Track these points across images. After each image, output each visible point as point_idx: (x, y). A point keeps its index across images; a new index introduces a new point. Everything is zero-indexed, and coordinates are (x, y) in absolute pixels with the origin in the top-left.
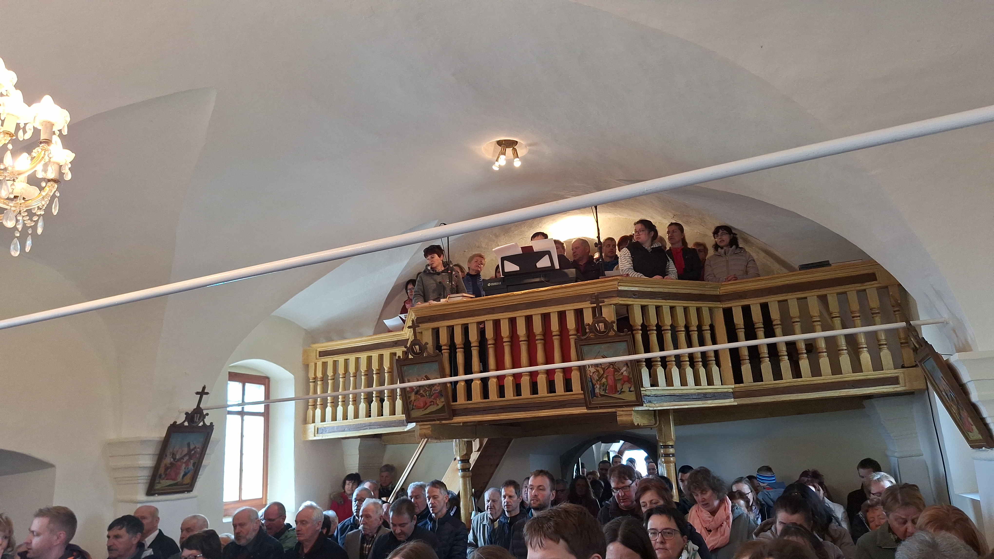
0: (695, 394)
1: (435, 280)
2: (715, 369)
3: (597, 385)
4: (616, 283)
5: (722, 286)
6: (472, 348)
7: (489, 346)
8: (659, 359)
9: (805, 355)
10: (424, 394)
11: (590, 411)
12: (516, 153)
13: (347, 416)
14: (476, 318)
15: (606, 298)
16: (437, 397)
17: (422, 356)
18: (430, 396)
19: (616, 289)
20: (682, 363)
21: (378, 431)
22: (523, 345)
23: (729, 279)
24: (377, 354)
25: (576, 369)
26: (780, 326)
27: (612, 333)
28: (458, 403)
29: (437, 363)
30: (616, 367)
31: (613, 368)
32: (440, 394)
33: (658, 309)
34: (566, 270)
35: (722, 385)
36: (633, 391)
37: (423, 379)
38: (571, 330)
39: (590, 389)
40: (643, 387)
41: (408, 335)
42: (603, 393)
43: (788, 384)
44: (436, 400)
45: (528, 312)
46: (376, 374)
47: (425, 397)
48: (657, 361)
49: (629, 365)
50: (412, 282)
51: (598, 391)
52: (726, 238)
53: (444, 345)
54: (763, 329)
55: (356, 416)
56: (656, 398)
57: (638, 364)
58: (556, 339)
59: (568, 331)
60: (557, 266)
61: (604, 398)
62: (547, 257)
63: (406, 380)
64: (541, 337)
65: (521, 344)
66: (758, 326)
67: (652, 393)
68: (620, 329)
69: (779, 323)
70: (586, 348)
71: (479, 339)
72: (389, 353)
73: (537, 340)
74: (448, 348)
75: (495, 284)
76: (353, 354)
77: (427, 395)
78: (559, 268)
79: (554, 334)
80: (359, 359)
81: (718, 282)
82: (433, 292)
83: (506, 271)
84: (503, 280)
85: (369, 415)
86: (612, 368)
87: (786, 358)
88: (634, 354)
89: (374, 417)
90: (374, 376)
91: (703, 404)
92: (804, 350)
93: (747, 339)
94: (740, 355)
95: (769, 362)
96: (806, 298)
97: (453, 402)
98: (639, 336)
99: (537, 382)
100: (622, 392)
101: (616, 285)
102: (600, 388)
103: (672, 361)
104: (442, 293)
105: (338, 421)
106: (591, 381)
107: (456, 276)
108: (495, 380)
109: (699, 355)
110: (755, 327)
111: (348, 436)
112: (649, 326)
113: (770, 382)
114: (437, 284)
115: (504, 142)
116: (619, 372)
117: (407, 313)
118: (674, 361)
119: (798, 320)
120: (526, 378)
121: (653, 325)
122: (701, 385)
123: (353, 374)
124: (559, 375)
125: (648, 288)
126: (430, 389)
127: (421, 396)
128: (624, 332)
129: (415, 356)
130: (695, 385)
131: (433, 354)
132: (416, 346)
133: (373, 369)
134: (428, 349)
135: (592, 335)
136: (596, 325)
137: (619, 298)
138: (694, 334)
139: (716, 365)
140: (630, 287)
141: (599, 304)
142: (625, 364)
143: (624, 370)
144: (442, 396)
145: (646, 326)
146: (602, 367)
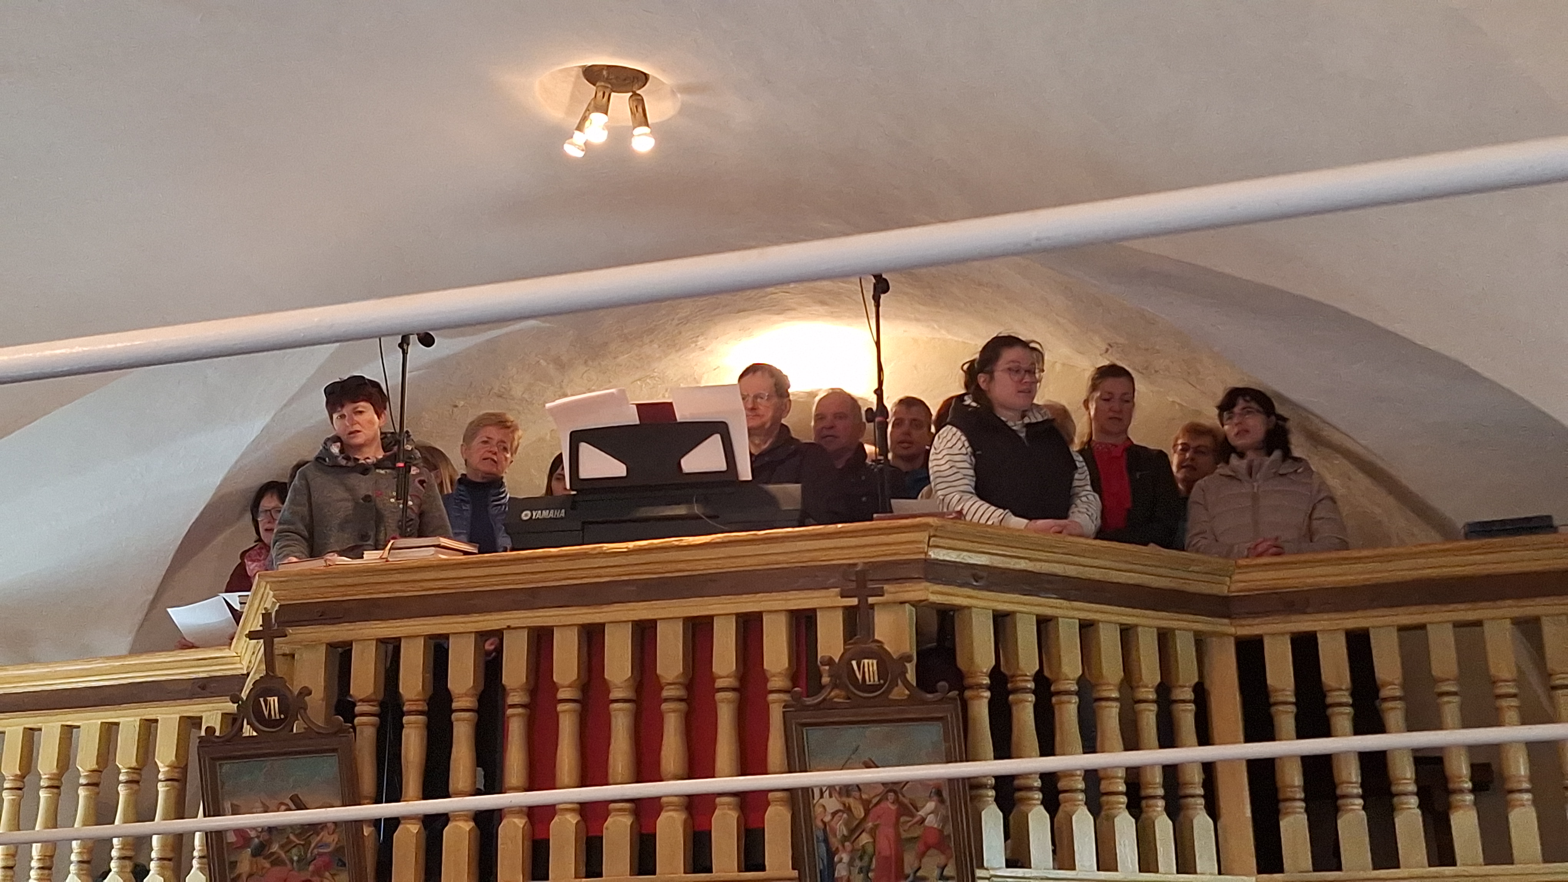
1: (350, 490)
2: (1202, 822)
3: (843, 855)
4: (923, 536)
5: (1237, 571)
6: (454, 716)
7: (510, 711)
8: (1038, 783)
9: (1470, 798)
10: (283, 855)
12: (640, 110)
15: (887, 581)
16: (327, 867)
17: (287, 732)
19: (922, 556)
20: (1104, 799)
22: (621, 714)
23: (1260, 549)
24: (138, 719)
25: (781, 800)
26: (1399, 704)
27: (899, 692)
29: (334, 759)
30: (907, 800)
31: (897, 801)
32: (337, 860)
33: (1042, 625)
34: (772, 488)
35: (1220, 873)
37: (283, 807)
38: (774, 675)
39: (819, 867)
40: (982, 866)
41: (245, 663)
44: (321, 876)
45: (643, 611)
46: (127, 782)
47: (286, 865)
48: (1030, 789)
49: (945, 794)
50: (277, 488)
51: (844, 873)
52: (1257, 425)
53: (362, 701)
54: (1349, 710)
57: (974, 792)
58: (723, 701)
59: (764, 678)
60: (745, 472)
62: (717, 438)
63: (227, 806)
64: (680, 692)
65: (615, 710)
66: (1337, 700)
68: (925, 682)
69: (1398, 693)
70: (815, 736)
71: (481, 688)
72: (178, 716)
73: (666, 700)
74: (375, 709)
75: (545, 514)
77: (292, 861)
78: (750, 478)
79: (719, 683)
80: (75, 730)
81: (1227, 556)
82: (342, 527)
83: (584, 474)
84: (571, 504)
86: (892, 803)
87: (1414, 801)
88: (961, 761)
90: (122, 790)
92: (1467, 782)
93: (1301, 734)
94: (1279, 784)
95: (1363, 813)
96: (1479, 623)
98: (981, 709)
99: (654, 836)
100: (918, 879)
101: (920, 542)
102: (851, 864)
103: (1075, 790)
104: (372, 534)
106: (826, 841)
107: (422, 482)
108: (520, 822)
109: (1158, 779)
110: (1329, 700)
112: (1013, 676)
113: (1362, 874)
114: (357, 503)
115: (605, 73)
116: (914, 816)
117: (249, 590)
118: (1082, 791)
119: (1453, 689)
120: (620, 818)
121: (1026, 675)
122: (1157, 871)
123: (48, 778)
124: (728, 814)
125: (1017, 560)
126: (303, 840)
127: (274, 863)
128: (937, 692)
129: (264, 731)
130: (1140, 871)
131: (324, 728)
132: (272, 699)
133: (120, 766)
134: (308, 711)
135: (837, 696)
136: (854, 663)
137: (929, 584)
138: (1146, 710)
139: (1204, 811)
140: (965, 553)
141: (867, 600)
142: (933, 790)
143: (929, 811)
144: (341, 866)
145: (1004, 675)
146: (861, 796)
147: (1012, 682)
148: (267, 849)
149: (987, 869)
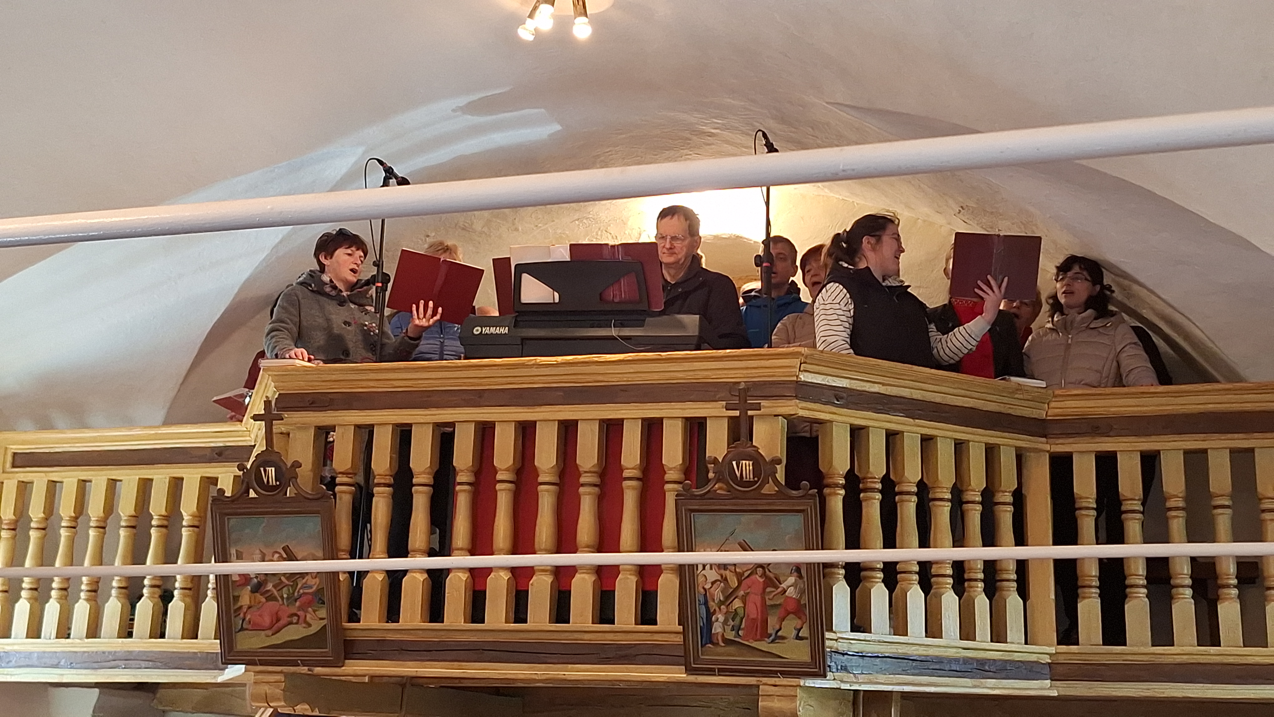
0: (957, 660)
2: (1013, 603)
3: (720, 616)
4: (797, 362)
5: (1054, 401)
6: (414, 489)
7: (458, 488)
8: (880, 566)
9: (1235, 592)
10: (276, 593)
11: (692, 678)
12: (581, 2)
13: (69, 629)
14: (434, 411)
15: (766, 397)
16: (310, 604)
17: (281, 494)
18: (292, 599)
19: (795, 379)
20: (934, 580)
21: (148, 676)
22: (547, 494)
24: (167, 477)
25: (671, 571)
26: (1182, 515)
27: (769, 488)
28: (362, 625)
29: (318, 520)
30: (771, 575)
31: (764, 575)
32: (318, 598)
33: (891, 438)
35: (1026, 643)
36: (807, 638)
37: (277, 556)
38: (671, 469)
39: (700, 624)
40: (830, 630)
41: (251, 438)
42: (731, 635)
43: (1185, 659)
44: (307, 612)
45: (567, 413)
46: (158, 527)
47: (278, 601)
48: (873, 569)
49: (804, 573)
51: (719, 630)
53: (340, 473)
54: (1140, 516)
55: (93, 631)
56: (861, 660)
57: (827, 570)
58: (628, 487)
59: (662, 471)
61: (731, 649)
63: (233, 551)
64: (595, 479)
65: (542, 491)
66: (1131, 508)
67: (854, 646)
68: (792, 481)
69: (1181, 504)
70: (701, 520)
72: (200, 476)
73: (582, 485)
74: (353, 481)
75: (493, 330)
76: (102, 470)
77: (282, 597)
79: (626, 474)
80: (118, 483)
83: (524, 299)
84: (514, 322)
85: (127, 632)
86: (760, 577)
87: (1189, 593)
89: (141, 638)
90: (154, 534)
91: (975, 687)
92: (1233, 580)
95: (1146, 600)
96: (1251, 451)
97: (349, 621)
98: (837, 504)
99: (569, 593)
100: (778, 638)
101: (794, 367)
102: (725, 622)
103: (910, 572)
105: (45, 638)
106: (706, 603)
108: (463, 578)
109: (980, 566)
111: (65, 680)
113: (1143, 650)
116: (777, 588)
118: (916, 573)
119: (1226, 503)
120: (543, 579)
121: (875, 478)
122: (974, 640)
123: (97, 520)
124: (628, 578)
125: (872, 384)
126: (293, 581)
127: (268, 599)
128: (801, 489)
129: (263, 494)
130: (961, 639)
131: (311, 494)
132: (270, 469)
133: (153, 514)
134: (298, 480)
135: (720, 488)
136: (734, 463)
137: (798, 401)
138: (972, 510)
139: (1016, 593)
140: (829, 377)
141: (747, 413)
142: (794, 568)
143: (789, 584)
144: (321, 603)
145: (857, 476)
146: (735, 569)
147: (863, 483)
148: (263, 587)
149: (835, 632)
